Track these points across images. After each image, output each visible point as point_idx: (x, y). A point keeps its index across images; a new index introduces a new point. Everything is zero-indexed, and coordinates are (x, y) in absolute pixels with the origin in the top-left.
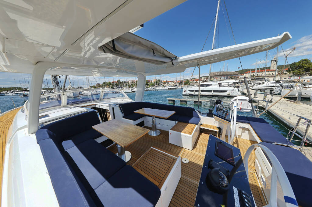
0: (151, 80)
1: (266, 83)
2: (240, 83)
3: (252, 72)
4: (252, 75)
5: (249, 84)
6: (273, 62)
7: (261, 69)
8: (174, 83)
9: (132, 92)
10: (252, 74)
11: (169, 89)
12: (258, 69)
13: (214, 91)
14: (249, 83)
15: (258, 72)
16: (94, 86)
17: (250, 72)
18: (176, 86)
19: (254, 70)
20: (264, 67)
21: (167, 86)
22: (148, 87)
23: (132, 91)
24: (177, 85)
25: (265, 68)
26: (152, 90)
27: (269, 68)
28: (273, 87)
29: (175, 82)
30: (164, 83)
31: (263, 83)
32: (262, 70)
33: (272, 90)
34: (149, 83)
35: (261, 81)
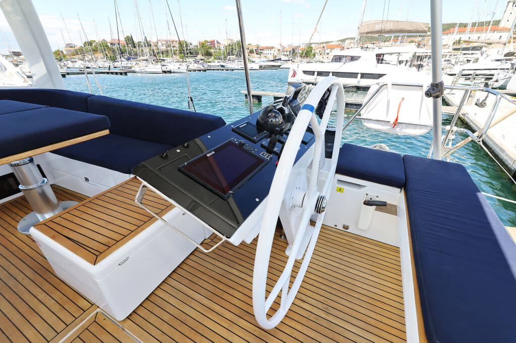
0: (218, 42)
1: (481, 59)
2: (427, 59)
3: (460, 32)
4: (458, 39)
5: (445, 61)
6: (511, 4)
7: (481, 24)
8: (277, 51)
9: (165, 72)
10: (457, 37)
11: (260, 67)
12: (474, 25)
13: (363, 76)
14: (447, 58)
15: (471, 32)
16: (58, 51)
17: (455, 32)
18: (280, 59)
19: (465, 25)
20: (489, 20)
21: (257, 60)
22: (211, 60)
23: (164, 69)
24: (283, 58)
25: (490, 22)
26: (219, 68)
27: (497, 23)
28: (492, 72)
29: (279, 50)
30: (251, 52)
31: (477, 60)
32: (480, 26)
33: (489, 77)
34: (212, 51)
35: (472, 54)
